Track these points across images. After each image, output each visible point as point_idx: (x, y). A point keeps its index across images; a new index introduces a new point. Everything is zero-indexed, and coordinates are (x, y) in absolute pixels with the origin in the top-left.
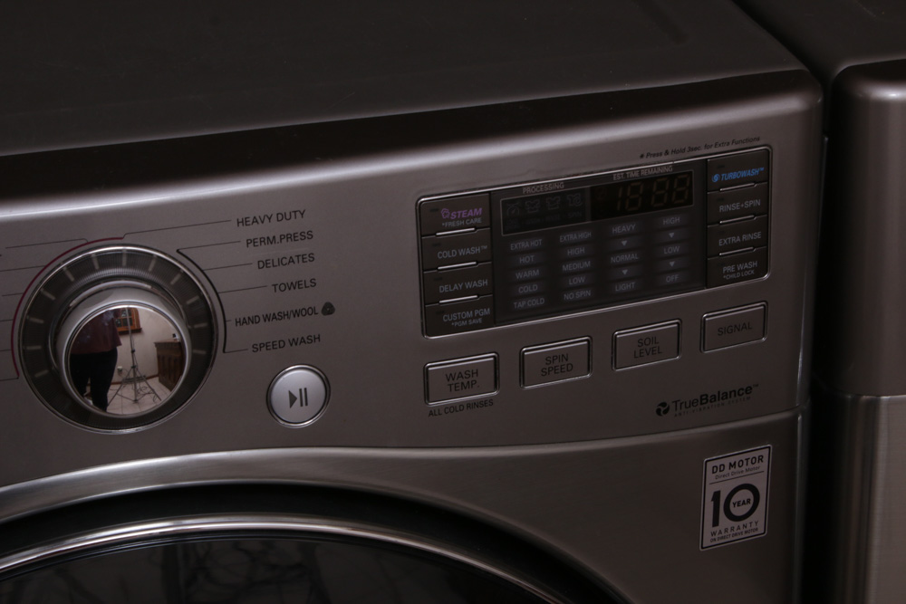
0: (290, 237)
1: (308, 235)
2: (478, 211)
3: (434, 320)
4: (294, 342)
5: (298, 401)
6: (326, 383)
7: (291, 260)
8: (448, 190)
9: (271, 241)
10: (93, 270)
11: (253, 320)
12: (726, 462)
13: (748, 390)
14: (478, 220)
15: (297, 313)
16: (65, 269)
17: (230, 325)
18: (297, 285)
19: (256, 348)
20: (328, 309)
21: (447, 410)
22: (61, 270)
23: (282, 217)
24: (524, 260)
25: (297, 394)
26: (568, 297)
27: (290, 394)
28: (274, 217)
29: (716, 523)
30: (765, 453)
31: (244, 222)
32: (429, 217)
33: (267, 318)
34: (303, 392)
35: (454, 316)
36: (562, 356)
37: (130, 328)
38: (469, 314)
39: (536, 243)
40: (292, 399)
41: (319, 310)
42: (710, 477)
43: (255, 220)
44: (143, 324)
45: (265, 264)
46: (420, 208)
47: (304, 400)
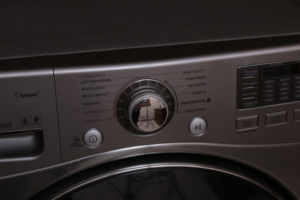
0: (199, 78)
1: (204, 77)
2: (256, 71)
3: (240, 104)
4: (198, 110)
5: (198, 128)
6: (207, 123)
7: (199, 85)
8: (247, 64)
9: (193, 79)
10: (139, 86)
11: (186, 103)
14: (256, 74)
15: (199, 101)
16: (131, 86)
17: (179, 104)
18: (200, 92)
19: (186, 111)
20: (209, 100)
21: (242, 132)
22: (130, 86)
23: (197, 71)
24: (269, 87)
25: (198, 126)
26: (281, 98)
27: (196, 126)
28: (194, 72)
31: (185, 73)
32: (241, 73)
33: (190, 102)
34: (200, 125)
35: (246, 103)
36: (278, 117)
37: (147, 104)
38: (251, 103)
39: (272, 81)
40: (196, 127)
41: (206, 100)
43: (188, 72)
45: (190, 86)
46: (238, 70)
47: (200, 128)
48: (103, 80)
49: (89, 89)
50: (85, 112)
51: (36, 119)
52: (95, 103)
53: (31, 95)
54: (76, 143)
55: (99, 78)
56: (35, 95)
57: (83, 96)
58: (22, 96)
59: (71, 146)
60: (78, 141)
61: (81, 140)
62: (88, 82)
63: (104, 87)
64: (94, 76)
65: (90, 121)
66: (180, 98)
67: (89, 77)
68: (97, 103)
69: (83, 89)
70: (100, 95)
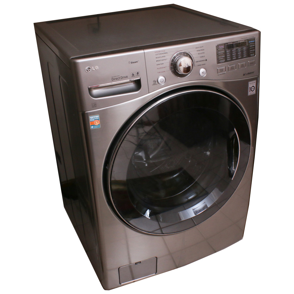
0: (202, 50)
1: (204, 50)
2: (223, 46)
3: (218, 63)
4: (202, 65)
6: (206, 70)
7: (202, 53)
8: (219, 43)
9: (199, 50)
11: (197, 62)
12: (251, 82)
13: (253, 72)
14: (223, 48)
15: (203, 61)
16: (174, 56)
17: (195, 62)
18: (203, 57)
19: (198, 66)
20: (206, 60)
23: (201, 47)
24: (228, 53)
26: (233, 58)
29: (250, 92)
30: (255, 81)
31: (196, 48)
32: (218, 47)
33: (199, 61)
34: (204, 72)
35: (221, 61)
36: (233, 67)
38: (222, 61)
39: (230, 51)
40: (202, 73)
42: (249, 85)
43: (198, 48)
44: (182, 65)
45: (199, 54)
46: (216, 46)
47: (204, 73)
48: (164, 53)
49: (159, 57)
50: (158, 69)
51: (138, 73)
53: (135, 62)
54: (154, 83)
55: (163, 52)
56: (137, 62)
57: (157, 61)
58: (132, 63)
59: (153, 85)
60: (156, 82)
61: (157, 81)
62: (158, 54)
63: (165, 56)
64: (160, 51)
65: (160, 72)
66: (195, 60)
68: (162, 64)
69: (156, 58)
70: (163, 60)
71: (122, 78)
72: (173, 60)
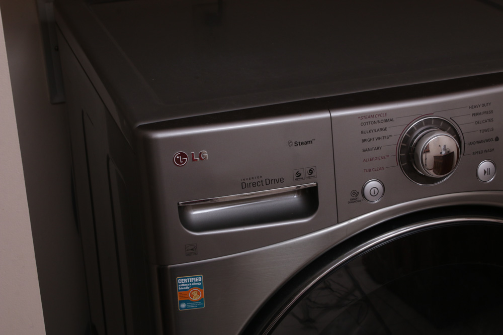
0: (486, 113)
1: (491, 112)
4: (486, 151)
5: (487, 173)
6: (495, 166)
7: (486, 121)
9: (480, 114)
11: (473, 143)
15: (487, 141)
16: (414, 126)
17: (466, 145)
18: (487, 130)
19: (474, 153)
20: (497, 139)
23: (484, 105)
25: (486, 170)
27: (485, 170)
28: (481, 106)
31: (471, 107)
33: (478, 142)
34: (489, 169)
40: (485, 172)
41: (494, 139)
43: (475, 107)
45: (478, 122)
47: (489, 173)
48: (384, 121)
49: (370, 131)
50: (364, 160)
51: (311, 171)
52: (375, 149)
53: (306, 143)
54: (354, 198)
55: (380, 119)
56: (310, 142)
57: (363, 141)
58: (296, 144)
59: (349, 203)
60: (357, 195)
61: (360, 193)
62: (368, 123)
63: (386, 129)
64: (374, 116)
65: (370, 170)
66: (467, 138)
67: (369, 117)
68: (378, 148)
69: (362, 132)
70: (381, 138)
71: (268, 183)
72: (406, 140)
